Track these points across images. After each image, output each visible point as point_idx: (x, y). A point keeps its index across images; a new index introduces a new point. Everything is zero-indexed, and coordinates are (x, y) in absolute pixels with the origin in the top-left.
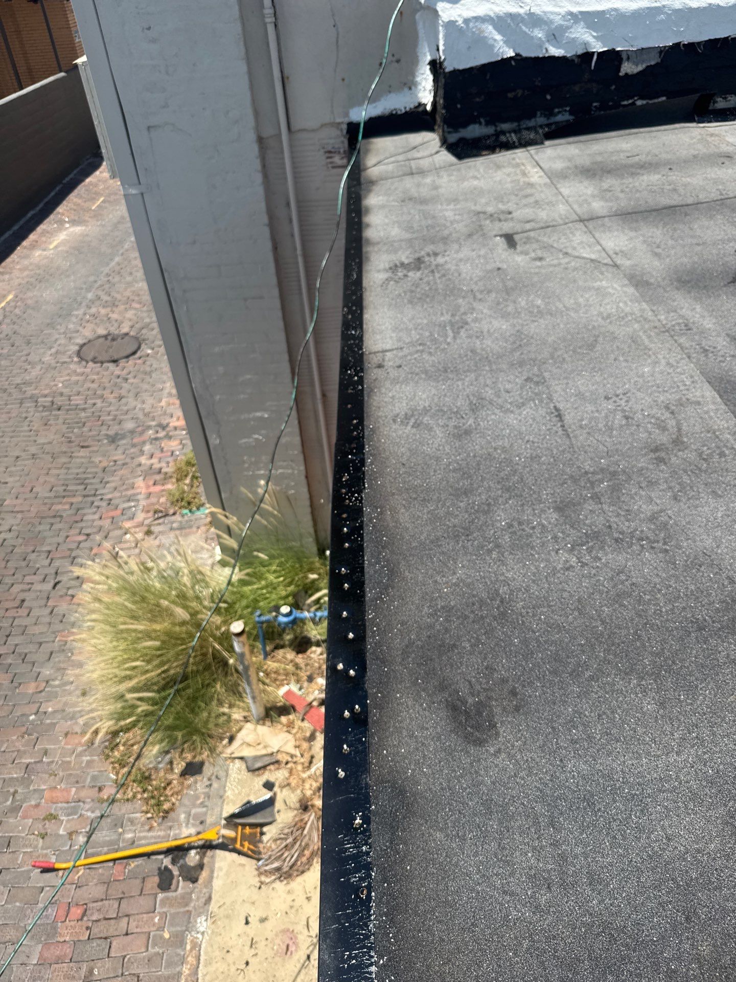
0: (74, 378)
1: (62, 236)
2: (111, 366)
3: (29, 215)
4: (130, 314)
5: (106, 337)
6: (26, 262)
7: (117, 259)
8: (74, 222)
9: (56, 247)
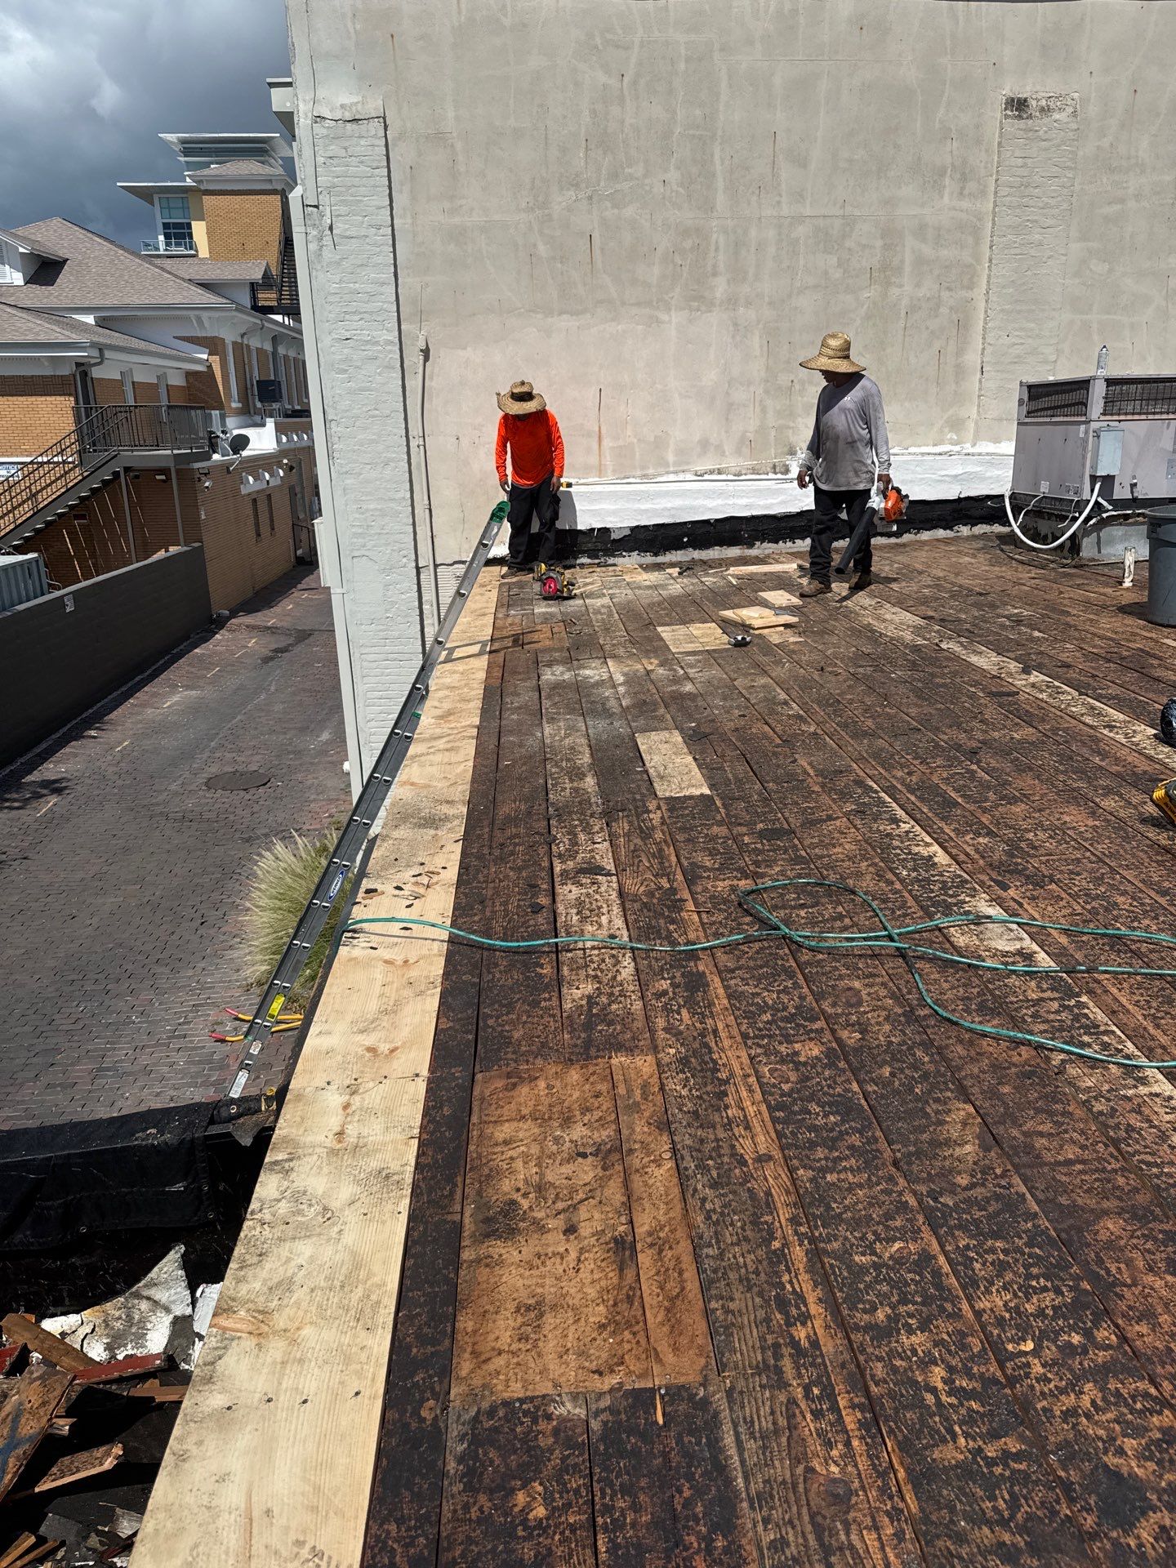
0: (203, 801)
1: (176, 698)
2: (242, 793)
3: (137, 679)
4: (258, 757)
5: (234, 773)
6: (140, 718)
7: (239, 717)
8: (187, 687)
9: (169, 707)
